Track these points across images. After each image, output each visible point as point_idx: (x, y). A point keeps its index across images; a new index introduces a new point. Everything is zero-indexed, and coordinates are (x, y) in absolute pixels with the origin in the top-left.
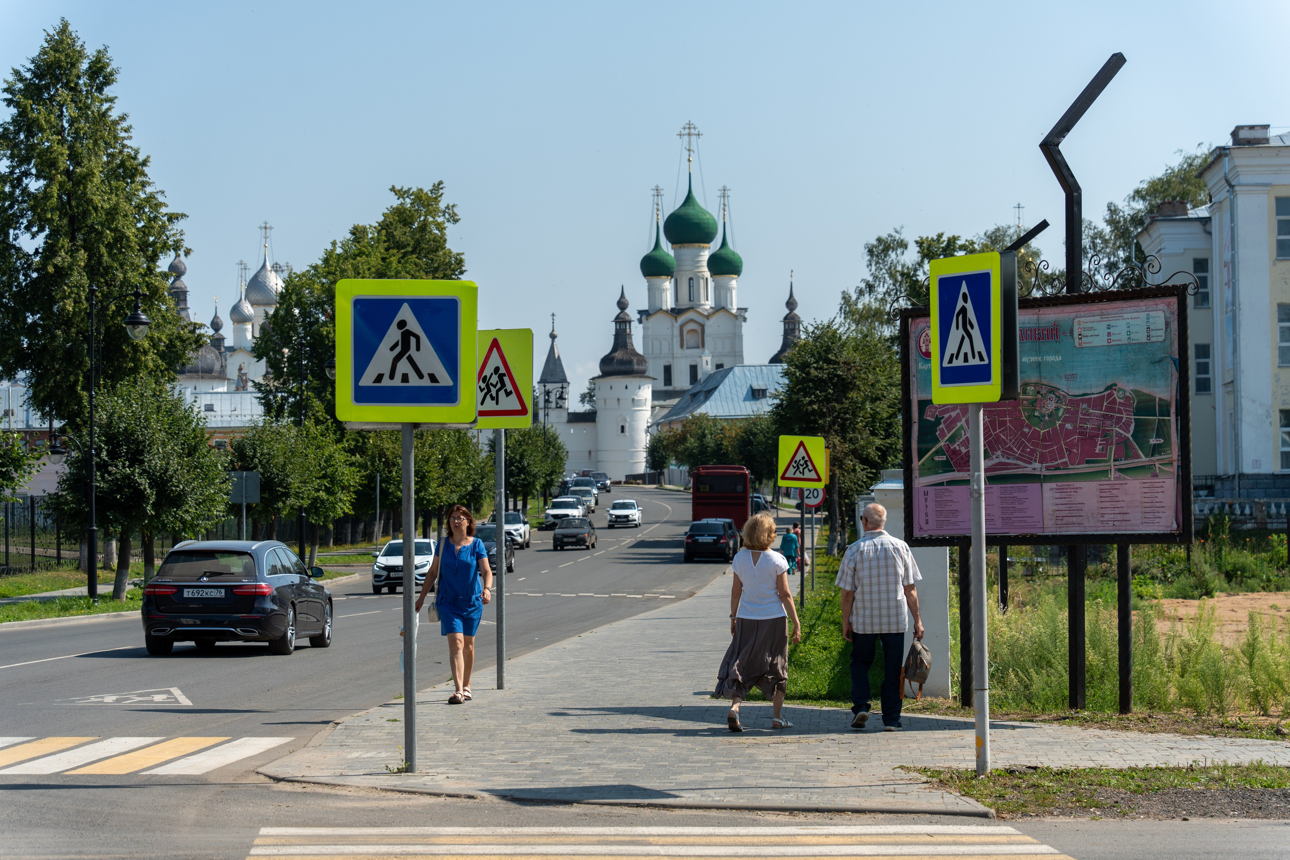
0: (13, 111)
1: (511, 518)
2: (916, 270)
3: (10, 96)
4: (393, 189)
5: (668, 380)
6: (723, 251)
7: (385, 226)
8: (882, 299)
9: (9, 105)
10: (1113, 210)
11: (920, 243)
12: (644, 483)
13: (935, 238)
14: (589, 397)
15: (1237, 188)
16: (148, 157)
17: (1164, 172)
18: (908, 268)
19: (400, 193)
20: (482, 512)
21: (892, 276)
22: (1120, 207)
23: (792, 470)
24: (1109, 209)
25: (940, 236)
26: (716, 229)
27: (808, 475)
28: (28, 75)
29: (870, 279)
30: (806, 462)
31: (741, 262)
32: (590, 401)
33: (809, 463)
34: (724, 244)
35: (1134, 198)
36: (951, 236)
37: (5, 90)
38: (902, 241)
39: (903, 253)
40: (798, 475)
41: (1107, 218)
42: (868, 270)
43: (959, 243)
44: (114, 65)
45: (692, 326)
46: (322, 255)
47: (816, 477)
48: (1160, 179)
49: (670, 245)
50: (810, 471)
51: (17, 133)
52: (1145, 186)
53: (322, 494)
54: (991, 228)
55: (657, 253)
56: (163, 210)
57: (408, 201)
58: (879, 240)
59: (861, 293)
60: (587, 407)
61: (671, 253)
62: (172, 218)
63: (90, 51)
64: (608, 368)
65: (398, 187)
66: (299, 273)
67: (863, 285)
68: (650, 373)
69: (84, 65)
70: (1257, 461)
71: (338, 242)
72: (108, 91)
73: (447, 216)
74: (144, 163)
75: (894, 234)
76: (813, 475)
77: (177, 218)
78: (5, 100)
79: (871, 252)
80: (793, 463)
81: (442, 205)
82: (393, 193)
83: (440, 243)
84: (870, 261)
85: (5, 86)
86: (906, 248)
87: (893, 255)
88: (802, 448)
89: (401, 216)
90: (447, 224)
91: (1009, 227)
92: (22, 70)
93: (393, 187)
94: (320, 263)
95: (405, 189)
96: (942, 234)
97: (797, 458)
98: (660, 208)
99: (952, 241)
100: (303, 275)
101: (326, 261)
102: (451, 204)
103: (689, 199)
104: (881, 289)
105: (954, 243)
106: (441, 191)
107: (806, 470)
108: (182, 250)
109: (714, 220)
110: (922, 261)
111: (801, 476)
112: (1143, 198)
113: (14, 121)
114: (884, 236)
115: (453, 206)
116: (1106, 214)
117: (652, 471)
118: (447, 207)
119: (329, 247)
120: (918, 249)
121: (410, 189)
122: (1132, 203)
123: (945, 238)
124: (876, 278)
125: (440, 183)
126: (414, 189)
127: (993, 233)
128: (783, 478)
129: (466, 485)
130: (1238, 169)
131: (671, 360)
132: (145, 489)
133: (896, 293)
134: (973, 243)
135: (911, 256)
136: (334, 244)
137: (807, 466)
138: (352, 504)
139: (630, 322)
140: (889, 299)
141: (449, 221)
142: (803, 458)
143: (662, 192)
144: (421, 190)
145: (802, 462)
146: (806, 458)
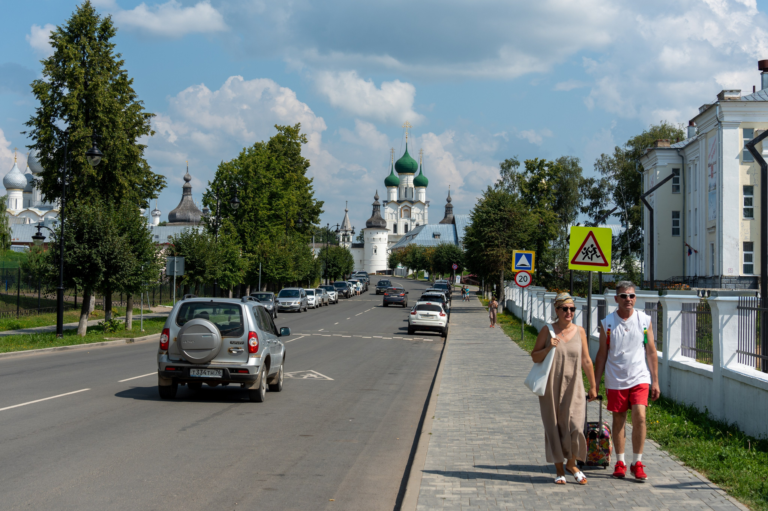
0: (56, 50)
1: (328, 288)
2: (523, 176)
3: (54, 41)
4: (276, 126)
5: (395, 231)
6: (420, 177)
7: (271, 144)
8: (507, 190)
9: (53, 46)
10: (617, 149)
11: (527, 163)
12: (386, 274)
13: (534, 160)
14: (361, 237)
15: (722, 123)
16: (132, 79)
17: (642, 133)
18: (520, 174)
19: (279, 128)
20: (314, 285)
21: (512, 177)
22: (621, 149)
23: (581, 256)
24: (616, 149)
25: (536, 159)
26: (417, 167)
27: (595, 260)
28: (66, 30)
29: (502, 179)
30: (594, 249)
31: (428, 181)
32: (360, 240)
33: (597, 250)
34: (420, 173)
35: (628, 145)
36: (542, 159)
37: (51, 37)
38: (517, 161)
39: (518, 167)
40: (587, 260)
41: (615, 153)
42: (501, 175)
43: (546, 163)
44: (114, 26)
45: (406, 208)
46: (238, 155)
47: (603, 262)
48: (640, 136)
49: (397, 173)
50: (598, 257)
51: (58, 62)
52: (633, 139)
53: (228, 273)
54: (559, 157)
55: (392, 177)
56: (142, 111)
57: (283, 132)
58: (506, 161)
59: (497, 186)
60: (359, 242)
61: (398, 177)
62: (147, 116)
63: (102, 18)
64: (369, 225)
65: (278, 125)
66: (226, 163)
67: (498, 182)
68: (387, 227)
69: (98, 26)
70: (730, 269)
71: (246, 148)
72: (111, 40)
73: (301, 140)
74: (130, 82)
75: (514, 158)
76: (601, 261)
77: (150, 116)
78: (52, 43)
79: (502, 167)
80: (583, 250)
81: (299, 134)
82: (276, 128)
83: (298, 152)
84: (502, 171)
85: (51, 35)
86: (519, 165)
87: (513, 168)
88: (591, 237)
89: (279, 140)
90: (301, 144)
91: (568, 157)
92: (62, 27)
93: (276, 125)
94: (237, 158)
95: (282, 126)
96: (537, 158)
97: (587, 246)
98: (393, 157)
99: (542, 162)
100: (229, 164)
101: (240, 158)
102: (304, 134)
103: (406, 153)
104: (507, 185)
105: (543, 162)
106: (299, 128)
107: (594, 256)
108: (150, 132)
109: (416, 163)
110: (527, 172)
111: (589, 261)
112: (632, 145)
113: (57, 55)
114: (509, 159)
115: (305, 135)
116: (614, 152)
117: (390, 269)
118: (302, 135)
119: (242, 151)
120: (525, 165)
121: (284, 127)
122: (626, 147)
123: (539, 161)
124: (504, 179)
125: (299, 124)
126: (286, 126)
127: (560, 159)
128: (573, 262)
129: (307, 271)
130: (724, 113)
131: (396, 222)
132: (99, 264)
133: (514, 187)
134: (552, 163)
135: (521, 169)
136: (244, 149)
137: (595, 252)
138: (244, 278)
139: (379, 205)
140: (510, 189)
141: (302, 142)
142: (592, 246)
143: (395, 151)
144: (289, 126)
145: (591, 249)
146: (595, 246)
